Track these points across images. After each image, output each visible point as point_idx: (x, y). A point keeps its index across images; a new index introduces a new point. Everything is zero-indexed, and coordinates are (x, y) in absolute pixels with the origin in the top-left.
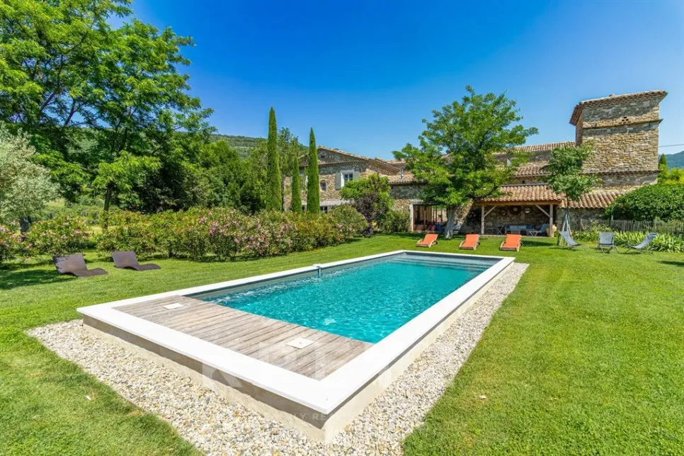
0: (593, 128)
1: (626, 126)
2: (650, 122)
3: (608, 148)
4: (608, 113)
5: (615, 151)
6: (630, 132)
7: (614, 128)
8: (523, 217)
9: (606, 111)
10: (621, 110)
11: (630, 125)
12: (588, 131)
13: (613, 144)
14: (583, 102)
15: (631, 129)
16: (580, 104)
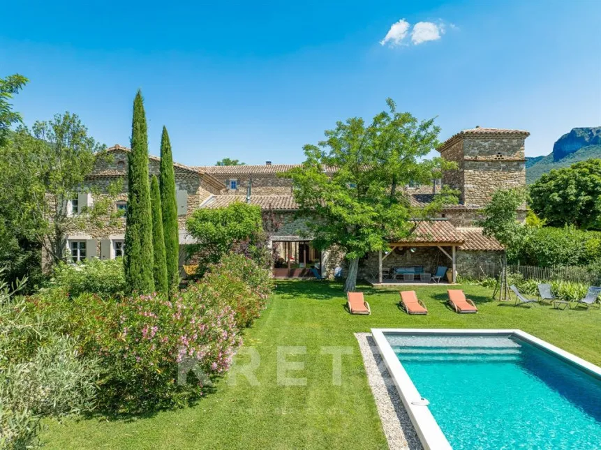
0: (473, 160)
1: (500, 162)
2: (519, 161)
3: (487, 184)
4: (485, 146)
5: (492, 187)
6: (504, 169)
7: (490, 163)
8: (409, 257)
9: (484, 144)
10: (495, 146)
11: (503, 162)
12: (469, 163)
13: (491, 179)
14: (465, 131)
15: (504, 165)
16: (462, 133)
